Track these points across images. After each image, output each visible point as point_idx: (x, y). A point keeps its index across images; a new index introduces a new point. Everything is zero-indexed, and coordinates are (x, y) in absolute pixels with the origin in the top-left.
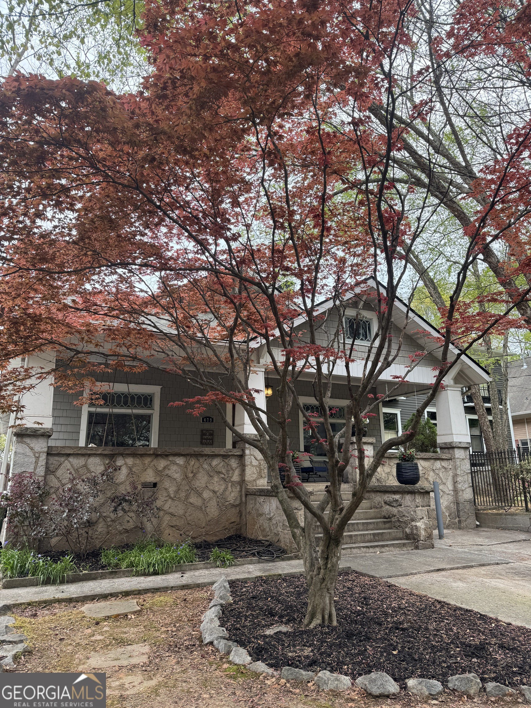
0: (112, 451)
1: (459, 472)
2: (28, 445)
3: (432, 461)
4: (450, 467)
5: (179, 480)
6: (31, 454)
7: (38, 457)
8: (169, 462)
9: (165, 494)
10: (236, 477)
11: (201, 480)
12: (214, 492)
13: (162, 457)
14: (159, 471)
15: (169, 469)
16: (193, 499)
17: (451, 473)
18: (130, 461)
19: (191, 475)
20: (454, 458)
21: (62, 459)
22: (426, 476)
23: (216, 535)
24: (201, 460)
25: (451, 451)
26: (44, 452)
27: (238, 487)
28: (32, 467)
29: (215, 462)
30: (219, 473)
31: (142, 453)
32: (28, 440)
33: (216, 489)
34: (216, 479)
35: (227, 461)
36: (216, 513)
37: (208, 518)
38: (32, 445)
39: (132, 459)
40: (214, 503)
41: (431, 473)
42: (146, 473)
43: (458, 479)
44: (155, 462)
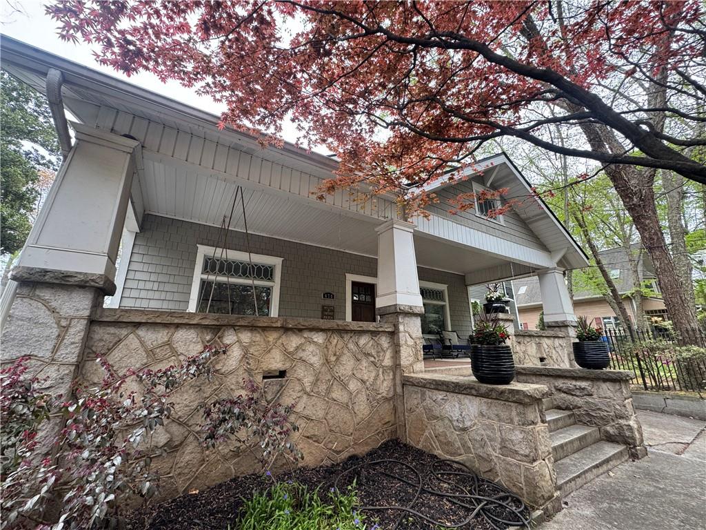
0: (217, 320)
2: (46, 303)
5: (317, 365)
6: (51, 321)
7: (67, 328)
8: (303, 340)
9: (298, 388)
10: (387, 361)
11: (346, 366)
12: (363, 382)
13: (294, 332)
14: (289, 353)
15: (303, 350)
16: (337, 394)
18: (246, 337)
19: (333, 359)
21: (124, 332)
23: (367, 444)
24: (346, 337)
26: (82, 318)
27: (391, 374)
28: (49, 345)
29: (363, 340)
30: (368, 355)
31: (265, 325)
32: (46, 294)
33: (366, 378)
34: (364, 363)
35: (376, 339)
36: (366, 412)
37: (356, 420)
38: (54, 304)
39: (249, 334)
40: (363, 397)
42: (269, 355)
44: (284, 339)
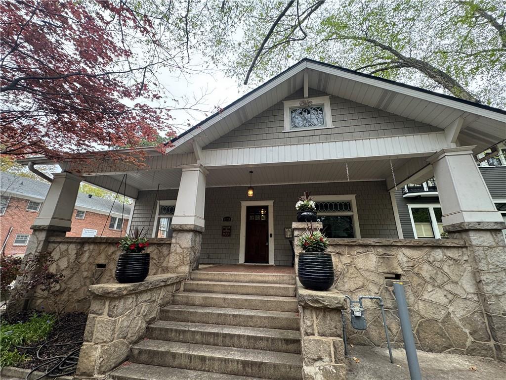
1: (483, 266)
2: (36, 236)
3: (427, 249)
4: (466, 258)
7: (39, 244)
8: (116, 249)
9: (109, 274)
10: (166, 263)
14: (108, 256)
15: (115, 254)
17: (468, 267)
20: (471, 246)
21: (56, 245)
22: (416, 270)
25: (464, 236)
26: (42, 241)
28: (35, 250)
32: (37, 233)
35: (160, 249)
39: (93, 246)
41: (426, 267)
43: (483, 278)
